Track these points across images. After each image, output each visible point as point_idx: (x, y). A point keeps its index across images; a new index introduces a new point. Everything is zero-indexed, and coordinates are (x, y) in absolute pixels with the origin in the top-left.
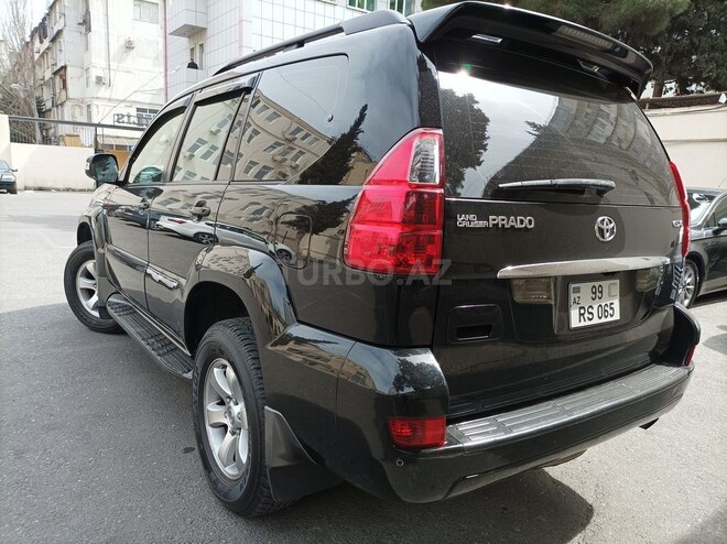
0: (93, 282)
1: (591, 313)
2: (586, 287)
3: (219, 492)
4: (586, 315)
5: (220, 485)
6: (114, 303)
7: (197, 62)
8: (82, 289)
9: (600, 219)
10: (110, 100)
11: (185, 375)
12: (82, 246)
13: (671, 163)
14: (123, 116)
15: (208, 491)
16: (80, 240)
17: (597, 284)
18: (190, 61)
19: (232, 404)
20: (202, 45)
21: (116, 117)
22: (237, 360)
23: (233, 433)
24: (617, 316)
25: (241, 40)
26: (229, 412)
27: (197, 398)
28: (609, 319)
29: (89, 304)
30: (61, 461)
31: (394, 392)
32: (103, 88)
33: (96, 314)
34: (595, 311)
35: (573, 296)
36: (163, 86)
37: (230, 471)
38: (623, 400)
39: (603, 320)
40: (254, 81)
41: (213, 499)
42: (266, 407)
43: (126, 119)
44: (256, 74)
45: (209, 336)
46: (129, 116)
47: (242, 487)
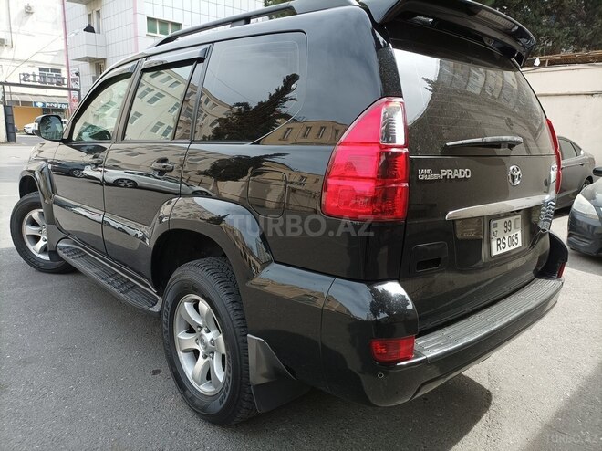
0: (38, 229)
1: (504, 243)
2: (501, 223)
3: (197, 407)
4: (502, 245)
5: (197, 402)
6: (65, 248)
7: (95, 26)
8: (27, 235)
9: (511, 168)
10: (13, 60)
11: (151, 309)
12: (26, 197)
13: (548, 120)
14: (28, 75)
15: (183, 406)
16: (23, 192)
17: (507, 219)
18: (87, 25)
19: (203, 332)
20: (98, 12)
21: (22, 77)
22: (213, 296)
23: (205, 357)
24: (520, 245)
25: (135, 8)
26: (200, 339)
27: (167, 329)
28: (516, 247)
29: (36, 249)
30: (45, 391)
31: (372, 318)
32: (6, 49)
33: (46, 257)
34: (506, 241)
35: (493, 230)
36: (63, 48)
37: (205, 389)
38: (526, 309)
39: (512, 248)
40: (206, 51)
41: (189, 413)
42: (249, 335)
43: (31, 78)
44: (207, 46)
45: (180, 276)
46: (34, 75)
47: (221, 402)
